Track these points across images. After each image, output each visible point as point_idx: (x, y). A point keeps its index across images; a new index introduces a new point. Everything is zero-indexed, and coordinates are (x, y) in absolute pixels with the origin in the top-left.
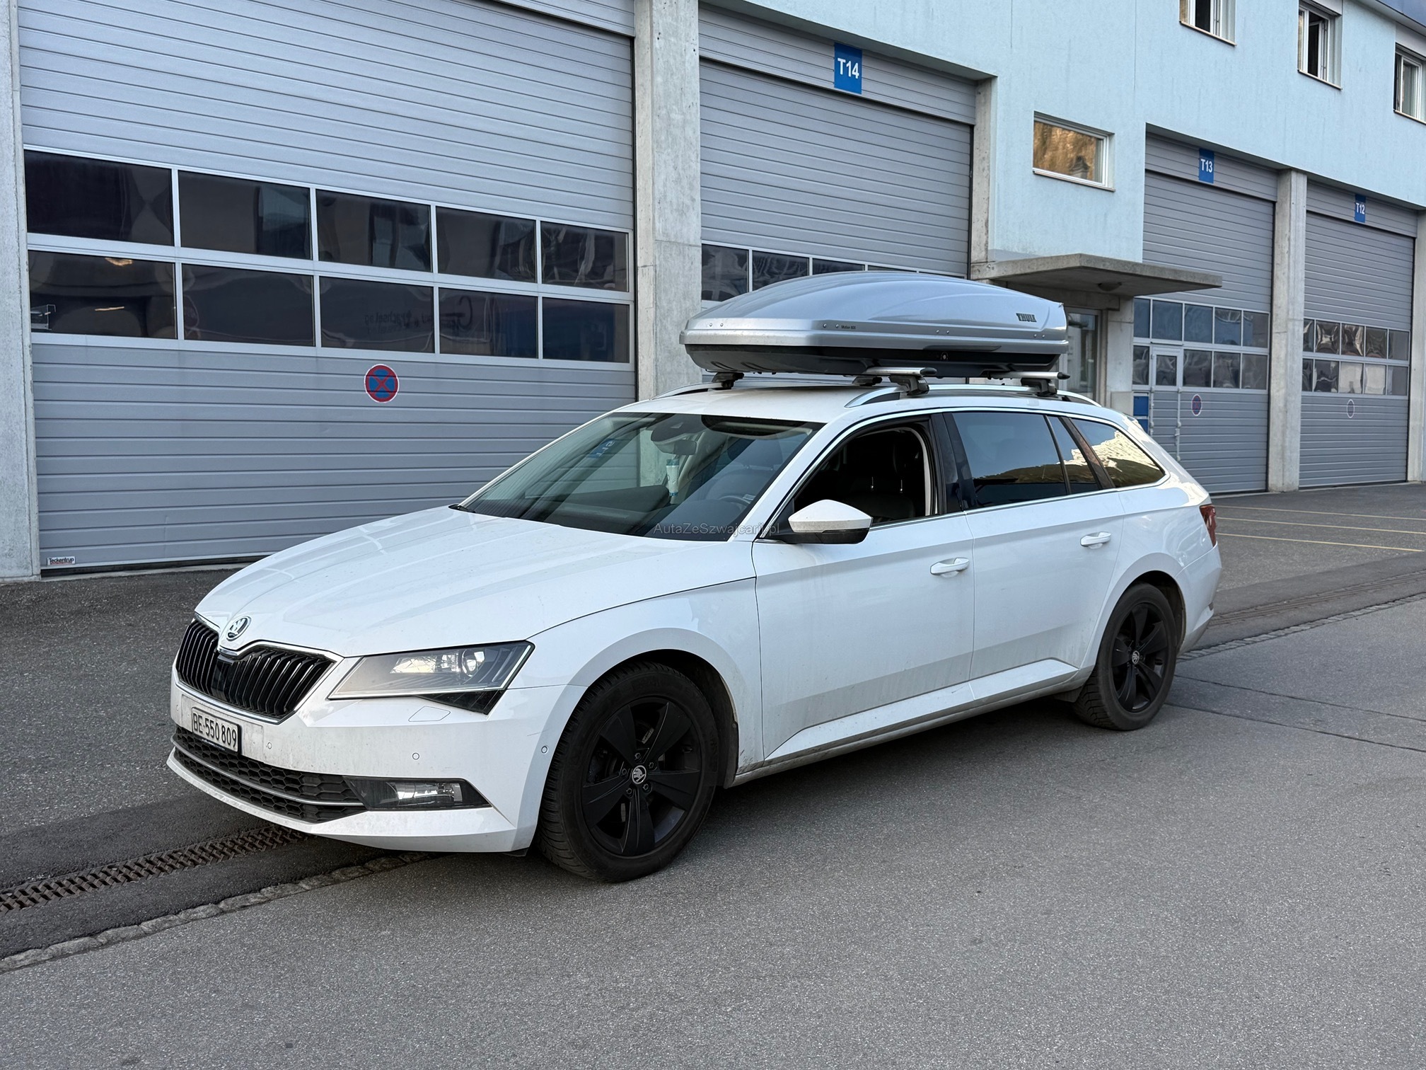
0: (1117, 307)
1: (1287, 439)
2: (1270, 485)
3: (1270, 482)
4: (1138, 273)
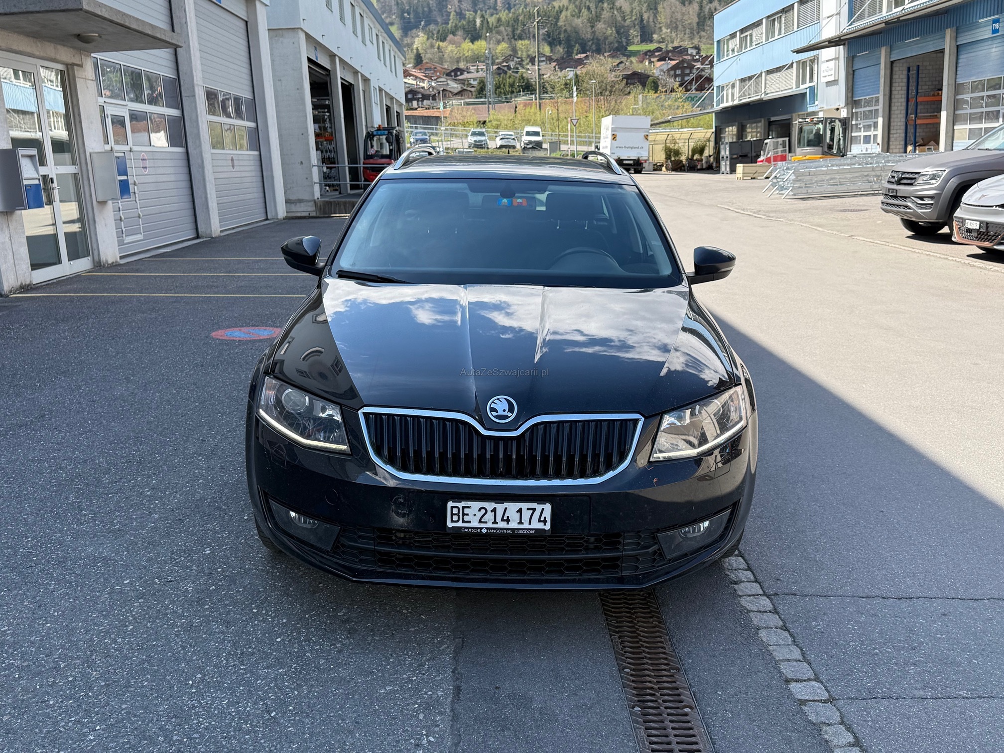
0: (80, 63)
1: (208, 192)
2: (200, 232)
3: (199, 230)
4: (127, 24)
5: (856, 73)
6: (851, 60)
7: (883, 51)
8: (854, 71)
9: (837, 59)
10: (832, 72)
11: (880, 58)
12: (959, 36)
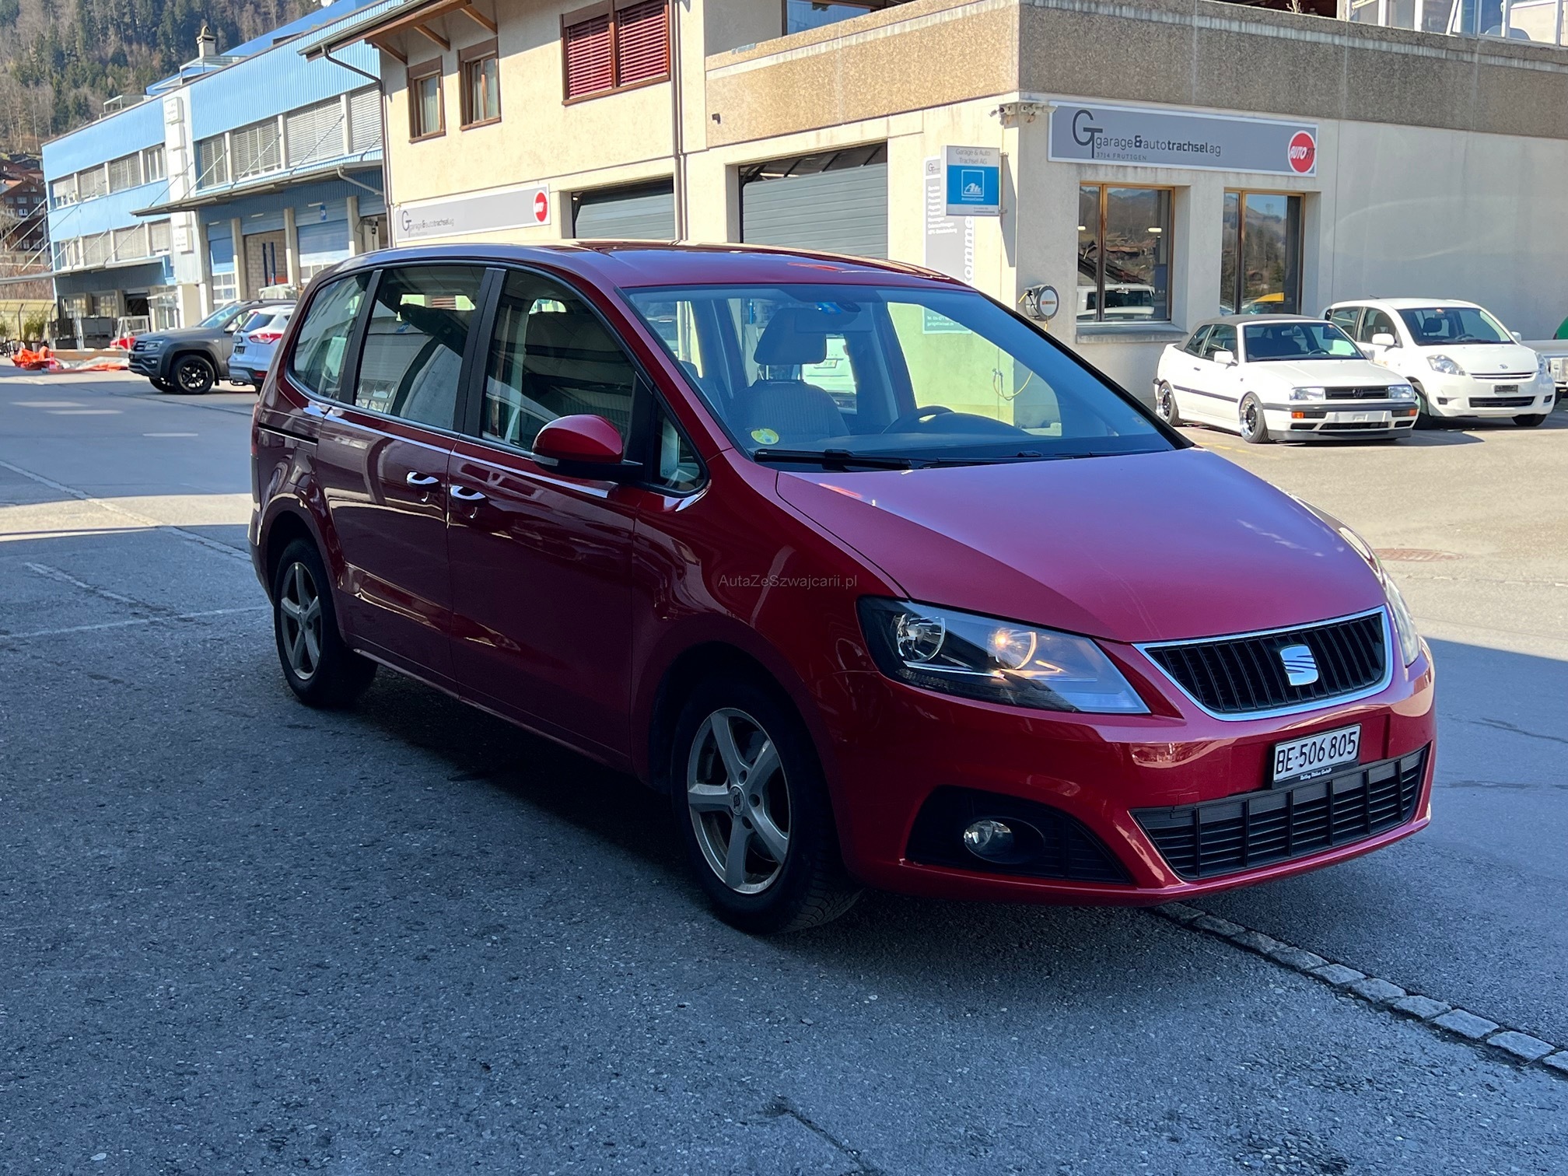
5: (212, 243)
6: (204, 228)
7: (234, 224)
8: (210, 242)
9: (189, 226)
10: (185, 241)
11: (231, 230)
12: (297, 217)
